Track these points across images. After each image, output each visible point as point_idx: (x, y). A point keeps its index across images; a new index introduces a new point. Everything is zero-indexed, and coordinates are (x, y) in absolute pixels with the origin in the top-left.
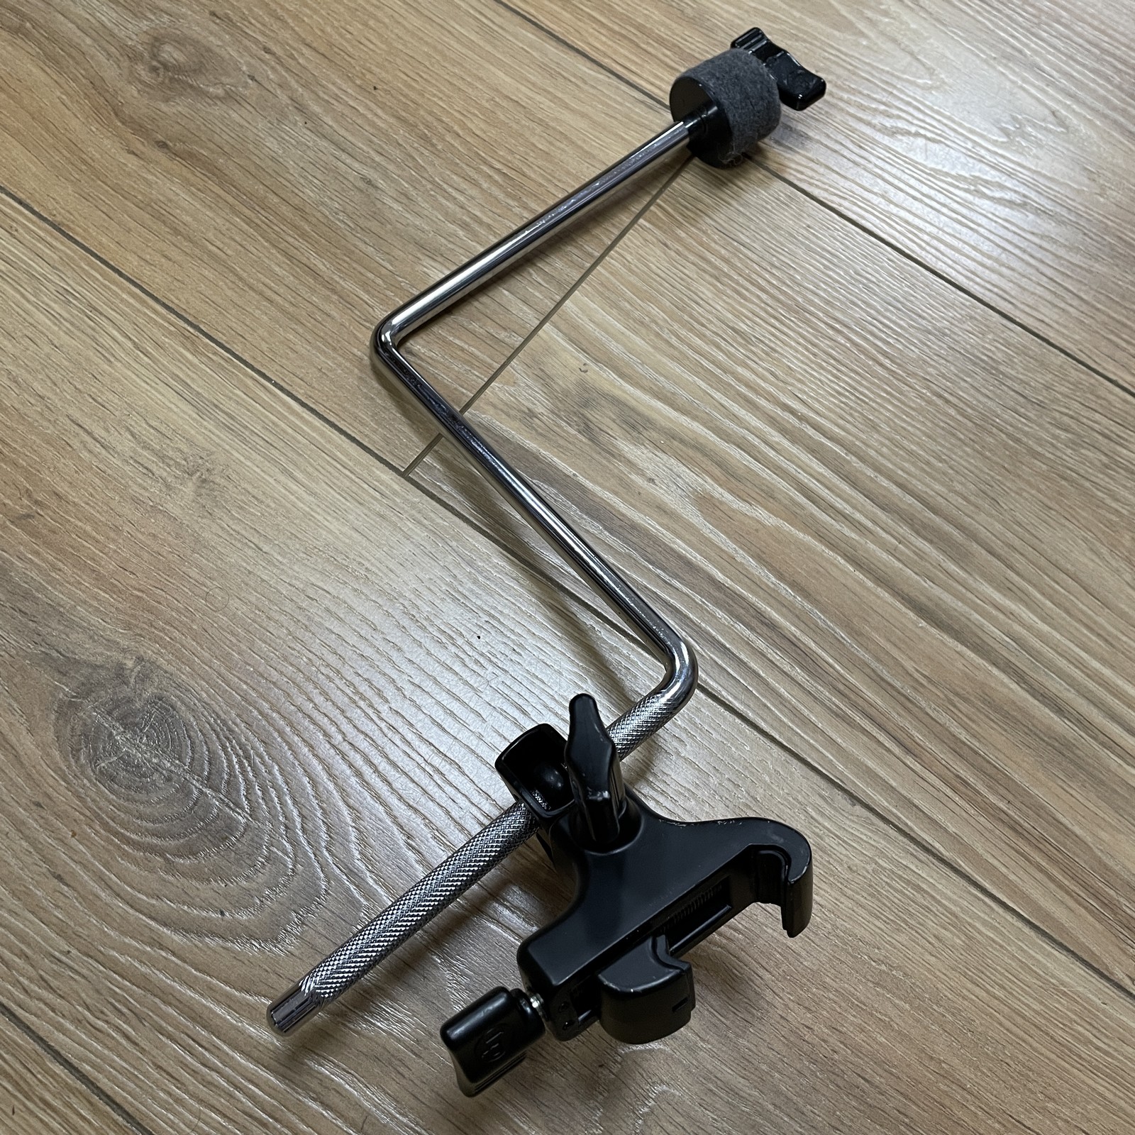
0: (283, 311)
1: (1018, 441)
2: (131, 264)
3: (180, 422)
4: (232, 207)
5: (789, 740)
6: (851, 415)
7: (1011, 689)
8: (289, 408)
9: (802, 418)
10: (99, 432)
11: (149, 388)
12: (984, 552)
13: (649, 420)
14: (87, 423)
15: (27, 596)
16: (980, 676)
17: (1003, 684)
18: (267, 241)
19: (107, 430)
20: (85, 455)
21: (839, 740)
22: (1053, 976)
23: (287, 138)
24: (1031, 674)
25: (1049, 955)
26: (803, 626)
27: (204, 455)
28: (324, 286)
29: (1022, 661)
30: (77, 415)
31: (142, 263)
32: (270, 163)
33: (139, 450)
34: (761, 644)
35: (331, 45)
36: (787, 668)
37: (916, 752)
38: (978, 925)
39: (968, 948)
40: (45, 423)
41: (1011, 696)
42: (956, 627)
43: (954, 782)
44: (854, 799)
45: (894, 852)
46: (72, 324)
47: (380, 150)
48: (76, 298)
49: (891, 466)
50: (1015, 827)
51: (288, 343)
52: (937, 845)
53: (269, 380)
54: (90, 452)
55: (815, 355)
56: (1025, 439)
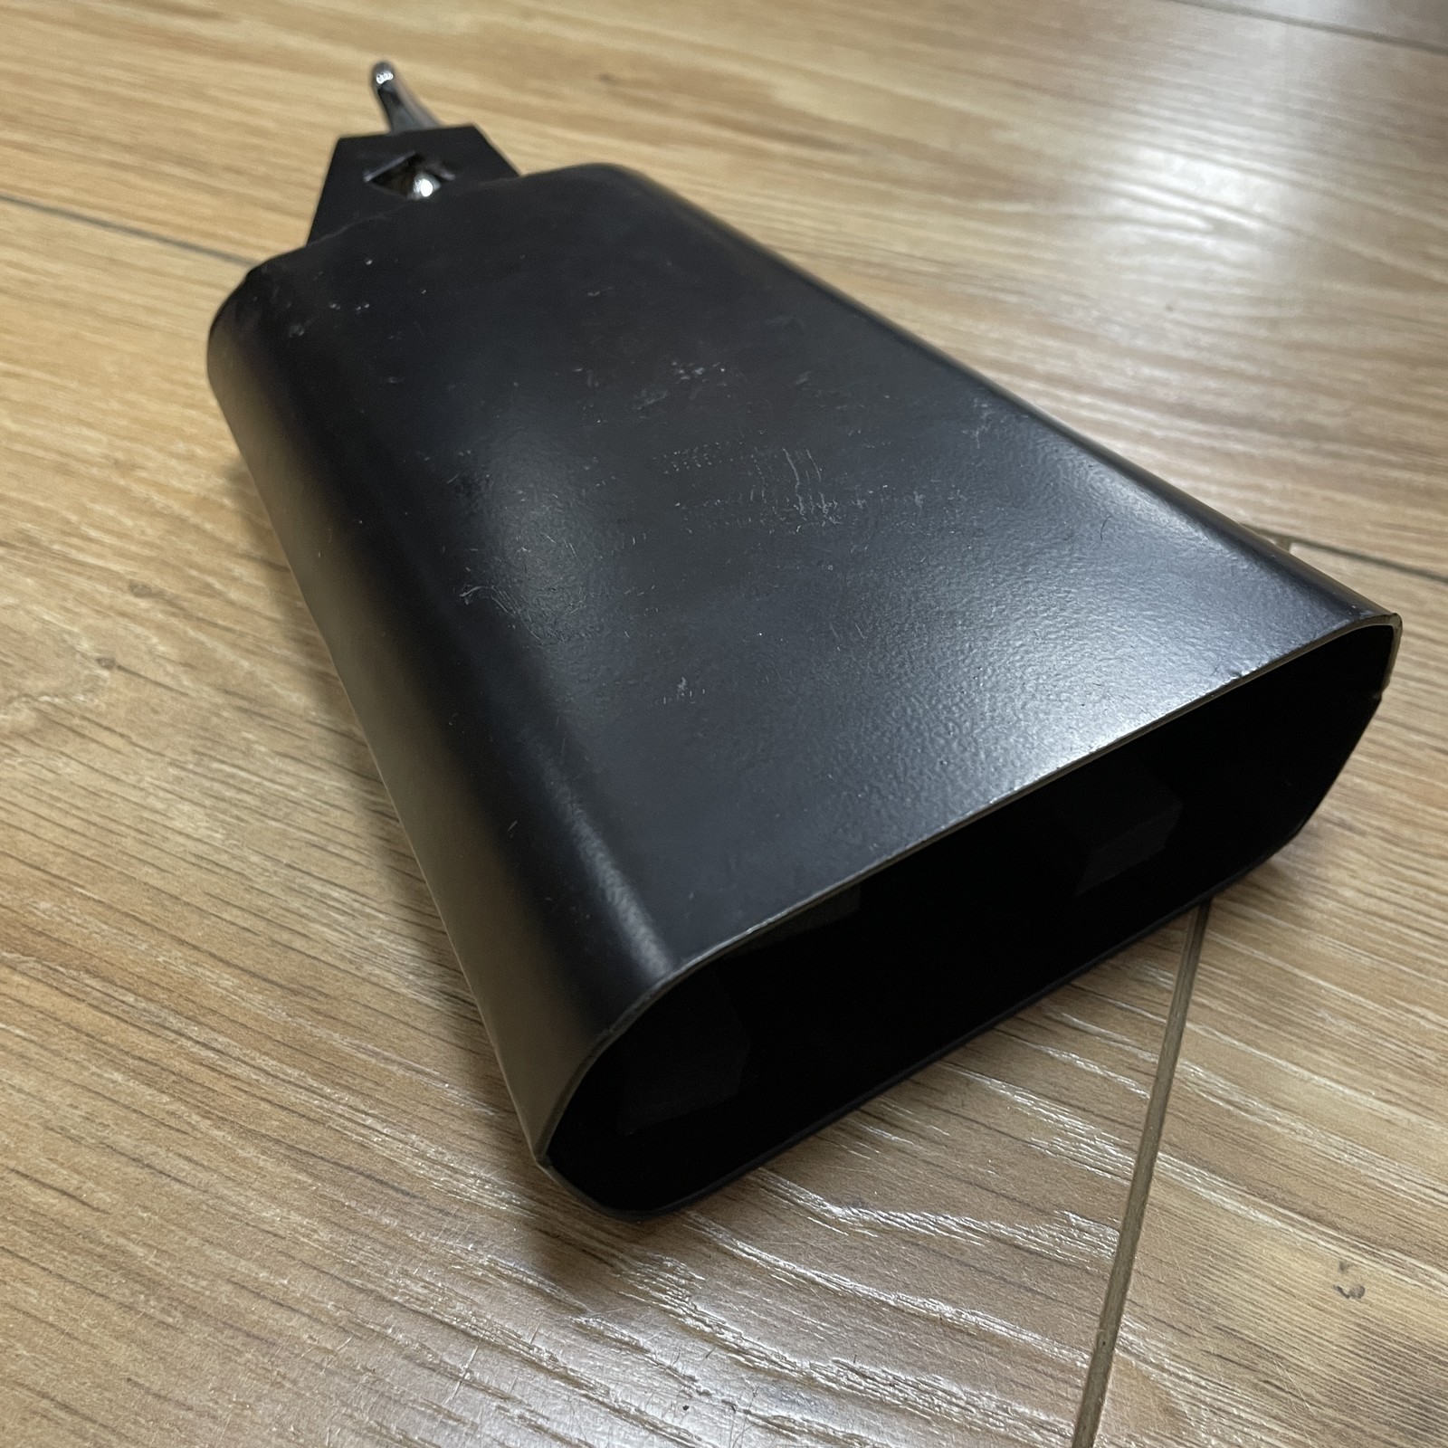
23: (229, 793)
32: (195, 875)
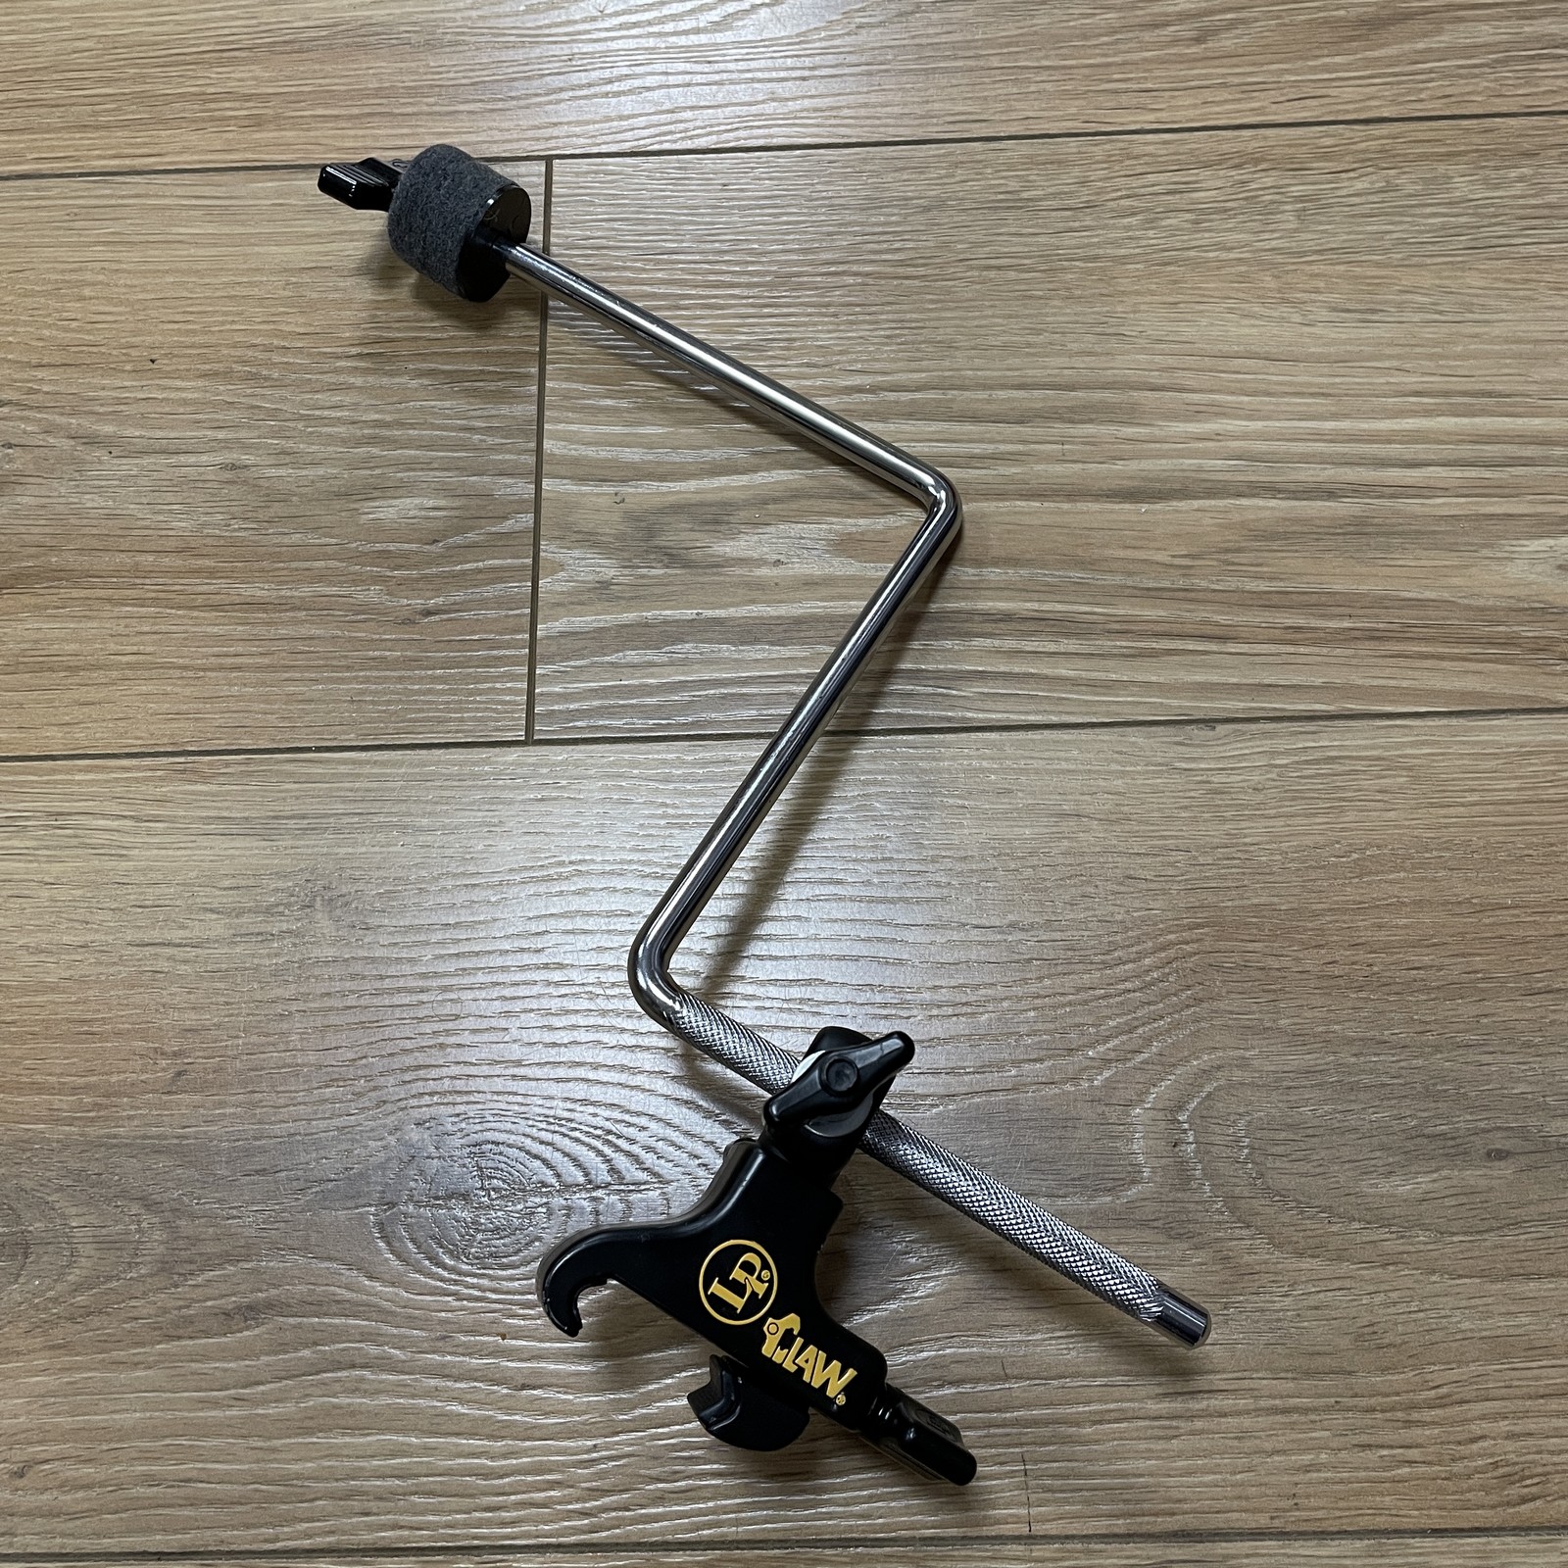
0: (259, 668)
1: (1096, 258)
2: (55, 740)
3: (254, 861)
4: (109, 600)
5: (1108, 714)
6: (918, 350)
7: (1272, 508)
8: (354, 762)
9: (874, 389)
10: (177, 935)
11: (189, 852)
12: (1148, 394)
13: (725, 504)
14: (155, 935)
15: (248, 1153)
16: (1236, 517)
17: (1260, 508)
18: (179, 608)
19: (183, 927)
20: (183, 969)
21: (1154, 679)
22: (1508, 746)
23: (103, 483)
24: (1278, 479)
25: (1491, 729)
26: (1036, 596)
27: (307, 876)
28: (280, 611)
29: (1261, 475)
30: (140, 936)
31: (66, 729)
32: (110, 523)
33: (236, 921)
34: (1010, 644)
35: (64, 347)
36: (1052, 647)
37: (1234, 634)
38: (1409, 751)
39: (1415, 779)
40: (111, 970)
41: (1277, 514)
42: (1177, 486)
43: (1289, 637)
44: (1210, 722)
45: (1282, 744)
46: (47, 848)
47: (216, 424)
48: (27, 818)
49: (995, 374)
50: (1373, 636)
51: (294, 698)
52: (1317, 707)
53: (308, 750)
54: (185, 962)
55: (835, 315)
56: (1101, 252)
